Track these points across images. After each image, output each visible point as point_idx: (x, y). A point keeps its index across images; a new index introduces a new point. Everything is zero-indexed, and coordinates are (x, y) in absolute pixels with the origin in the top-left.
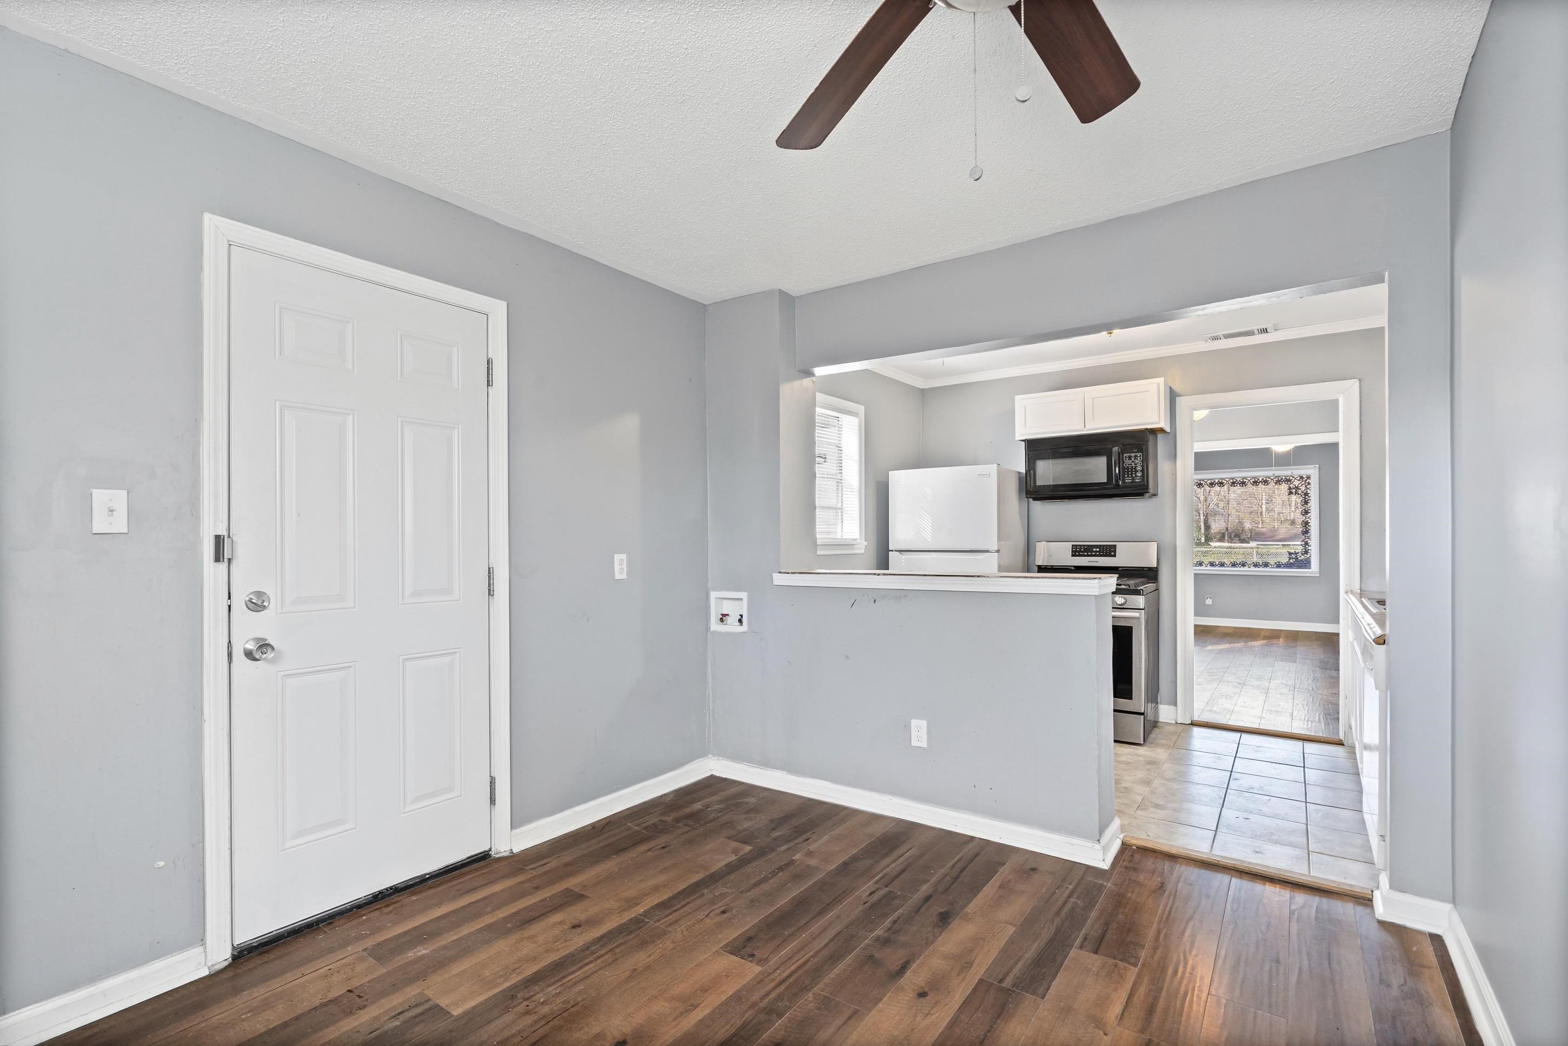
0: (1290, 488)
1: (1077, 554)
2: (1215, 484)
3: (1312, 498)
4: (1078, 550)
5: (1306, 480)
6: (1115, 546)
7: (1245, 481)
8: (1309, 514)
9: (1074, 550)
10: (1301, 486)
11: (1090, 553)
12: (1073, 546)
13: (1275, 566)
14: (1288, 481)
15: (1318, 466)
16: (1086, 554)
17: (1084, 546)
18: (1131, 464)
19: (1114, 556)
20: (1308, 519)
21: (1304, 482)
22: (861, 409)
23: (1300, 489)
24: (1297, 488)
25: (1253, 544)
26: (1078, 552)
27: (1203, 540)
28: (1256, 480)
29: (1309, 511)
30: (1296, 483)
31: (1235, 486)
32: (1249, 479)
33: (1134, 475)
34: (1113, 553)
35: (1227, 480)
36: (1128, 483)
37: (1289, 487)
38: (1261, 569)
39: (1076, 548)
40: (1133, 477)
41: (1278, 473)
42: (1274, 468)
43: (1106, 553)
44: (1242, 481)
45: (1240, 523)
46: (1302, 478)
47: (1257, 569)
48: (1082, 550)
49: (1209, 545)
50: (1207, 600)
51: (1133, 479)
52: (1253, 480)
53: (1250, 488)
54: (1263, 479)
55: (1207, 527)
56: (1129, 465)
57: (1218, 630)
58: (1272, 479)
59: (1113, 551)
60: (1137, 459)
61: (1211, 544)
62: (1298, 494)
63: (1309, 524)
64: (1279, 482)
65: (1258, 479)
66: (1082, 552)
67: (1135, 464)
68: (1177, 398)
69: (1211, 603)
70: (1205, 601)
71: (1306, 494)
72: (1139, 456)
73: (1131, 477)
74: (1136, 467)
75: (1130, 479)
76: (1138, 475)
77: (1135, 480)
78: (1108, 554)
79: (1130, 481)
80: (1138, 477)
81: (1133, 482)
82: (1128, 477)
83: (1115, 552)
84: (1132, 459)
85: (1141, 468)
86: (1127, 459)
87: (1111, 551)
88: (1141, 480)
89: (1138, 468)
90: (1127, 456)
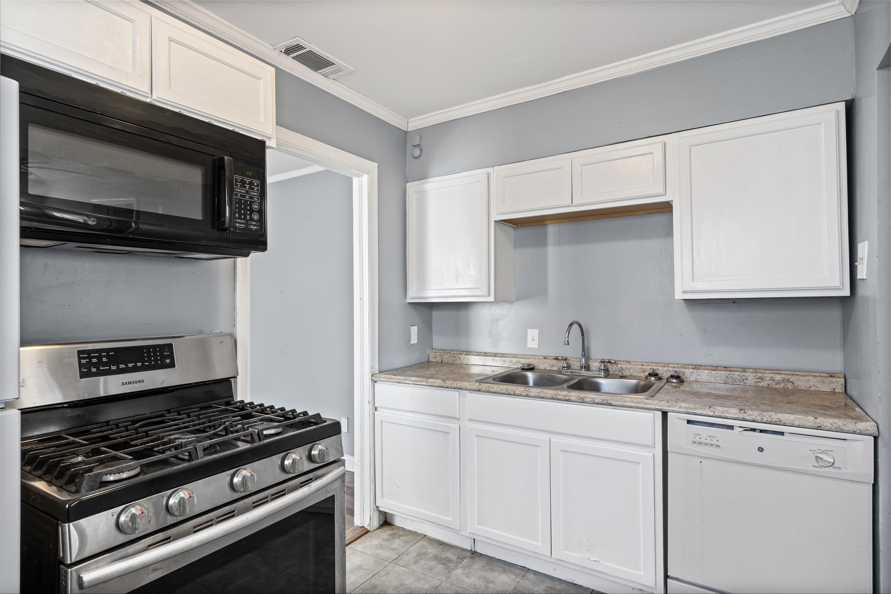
1: (94, 370)
4: (94, 360)
6: (169, 346)
9: (83, 361)
11: (122, 366)
12: (80, 352)
16: (114, 368)
17: (107, 350)
18: (245, 197)
19: (172, 365)
26: (95, 365)
33: (248, 217)
34: (168, 361)
36: (240, 229)
39: (90, 358)
40: (247, 220)
48: (104, 359)
51: (247, 224)
56: (241, 195)
59: (167, 357)
60: (253, 189)
66: (105, 364)
67: (250, 198)
72: (256, 184)
73: (245, 218)
74: (252, 203)
75: (243, 221)
76: (254, 217)
77: (249, 226)
78: (159, 362)
79: (243, 226)
80: (254, 221)
81: (247, 229)
82: (240, 218)
83: (171, 357)
84: (245, 187)
85: (258, 207)
86: (239, 185)
87: (164, 357)
88: (258, 228)
89: (254, 206)
90: (239, 179)
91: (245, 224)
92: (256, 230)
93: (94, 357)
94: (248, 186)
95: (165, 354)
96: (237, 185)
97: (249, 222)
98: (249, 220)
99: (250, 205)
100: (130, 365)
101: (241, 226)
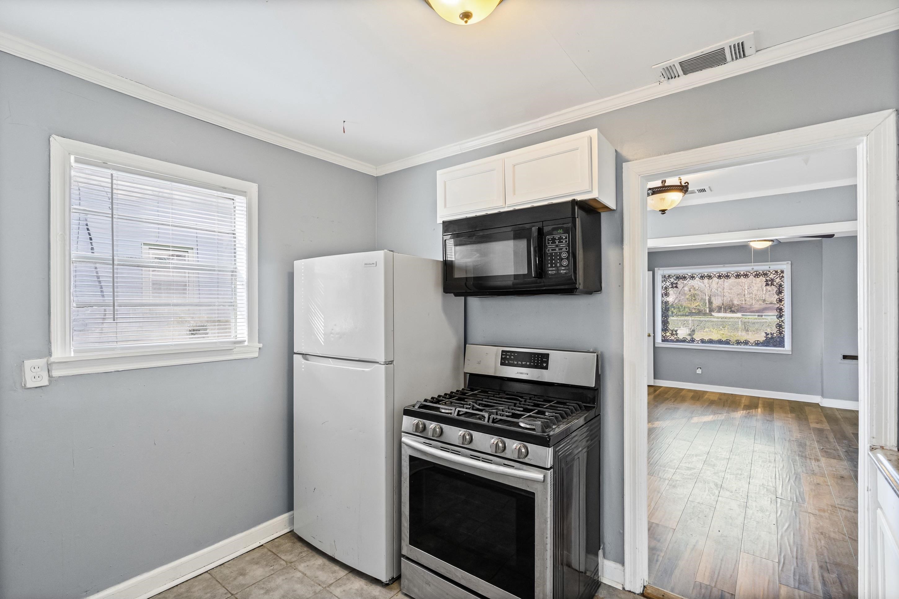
0: (767, 281)
1: (507, 362)
2: (705, 277)
3: (785, 289)
4: (508, 357)
5: (780, 274)
6: (547, 355)
7: (729, 274)
8: (783, 302)
9: (503, 356)
10: (776, 279)
11: (520, 363)
12: (503, 351)
13: (754, 345)
14: (765, 274)
15: (790, 262)
16: (515, 363)
17: (515, 352)
18: (555, 250)
19: (546, 368)
20: (783, 307)
21: (778, 276)
22: (253, 188)
23: (775, 281)
24: (772, 280)
25: (739, 315)
26: (508, 360)
27: (708, 311)
28: (738, 274)
29: (783, 300)
30: (772, 276)
31: (721, 279)
32: (732, 273)
33: (558, 265)
34: (545, 365)
35: (715, 273)
36: (552, 275)
37: (766, 279)
38: (742, 346)
39: (506, 355)
40: (558, 267)
41: (756, 268)
42: (753, 264)
43: (538, 363)
44: (726, 274)
45: (731, 301)
46: (776, 272)
47: (739, 346)
48: (512, 357)
49: (711, 315)
50: (697, 370)
51: (558, 270)
52: (736, 274)
53: (732, 280)
54: (744, 273)
55: (710, 303)
56: (552, 250)
57: (706, 396)
58: (751, 273)
59: (545, 362)
60: (562, 242)
61: (713, 314)
62: (774, 285)
63: (783, 310)
64: (758, 276)
65: (740, 273)
66: (512, 360)
67: (560, 249)
68: (624, 164)
69: (700, 373)
70: (696, 371)
71: (781, 286)
72: (564, 238)
73: (556, 266)
74: (560, 253)
75: (554, 269)
76: (563, 264)
77: (559, 272)
78: (539, 364)
79: (554, 272)
80: (564, 266)
81: (558, 273)
82: (552, 267)
83: (547, 362)
84: (555, 243)
85: (567, 255)
86: (550, 243)
87: (543, 362)
88: (567, 271)
89: (563, 255)
90: (550, 238)
91: (556, 270)
92: (566, 273)
93: (508, 355)
94: (557, 242)
95: (544, 360)
96: (548, 243)
97: (560, 268)
98: (559, 267)
99: (560, 255)
100: (524, 363)
101: (553, 273)
